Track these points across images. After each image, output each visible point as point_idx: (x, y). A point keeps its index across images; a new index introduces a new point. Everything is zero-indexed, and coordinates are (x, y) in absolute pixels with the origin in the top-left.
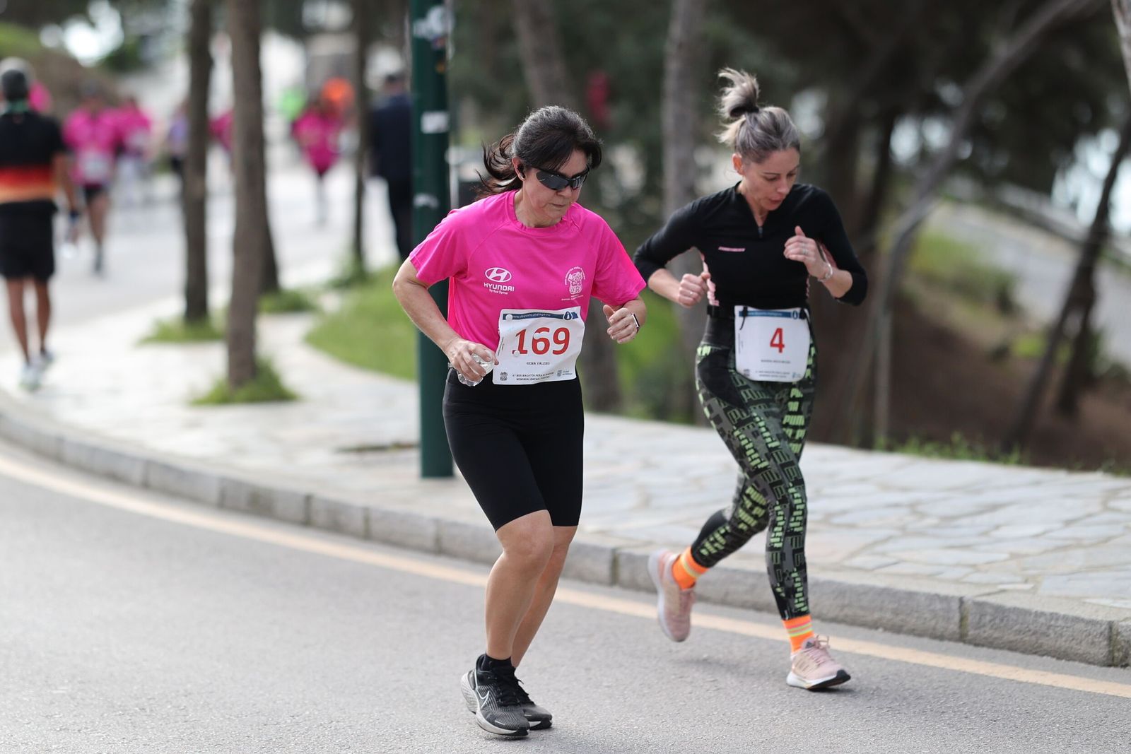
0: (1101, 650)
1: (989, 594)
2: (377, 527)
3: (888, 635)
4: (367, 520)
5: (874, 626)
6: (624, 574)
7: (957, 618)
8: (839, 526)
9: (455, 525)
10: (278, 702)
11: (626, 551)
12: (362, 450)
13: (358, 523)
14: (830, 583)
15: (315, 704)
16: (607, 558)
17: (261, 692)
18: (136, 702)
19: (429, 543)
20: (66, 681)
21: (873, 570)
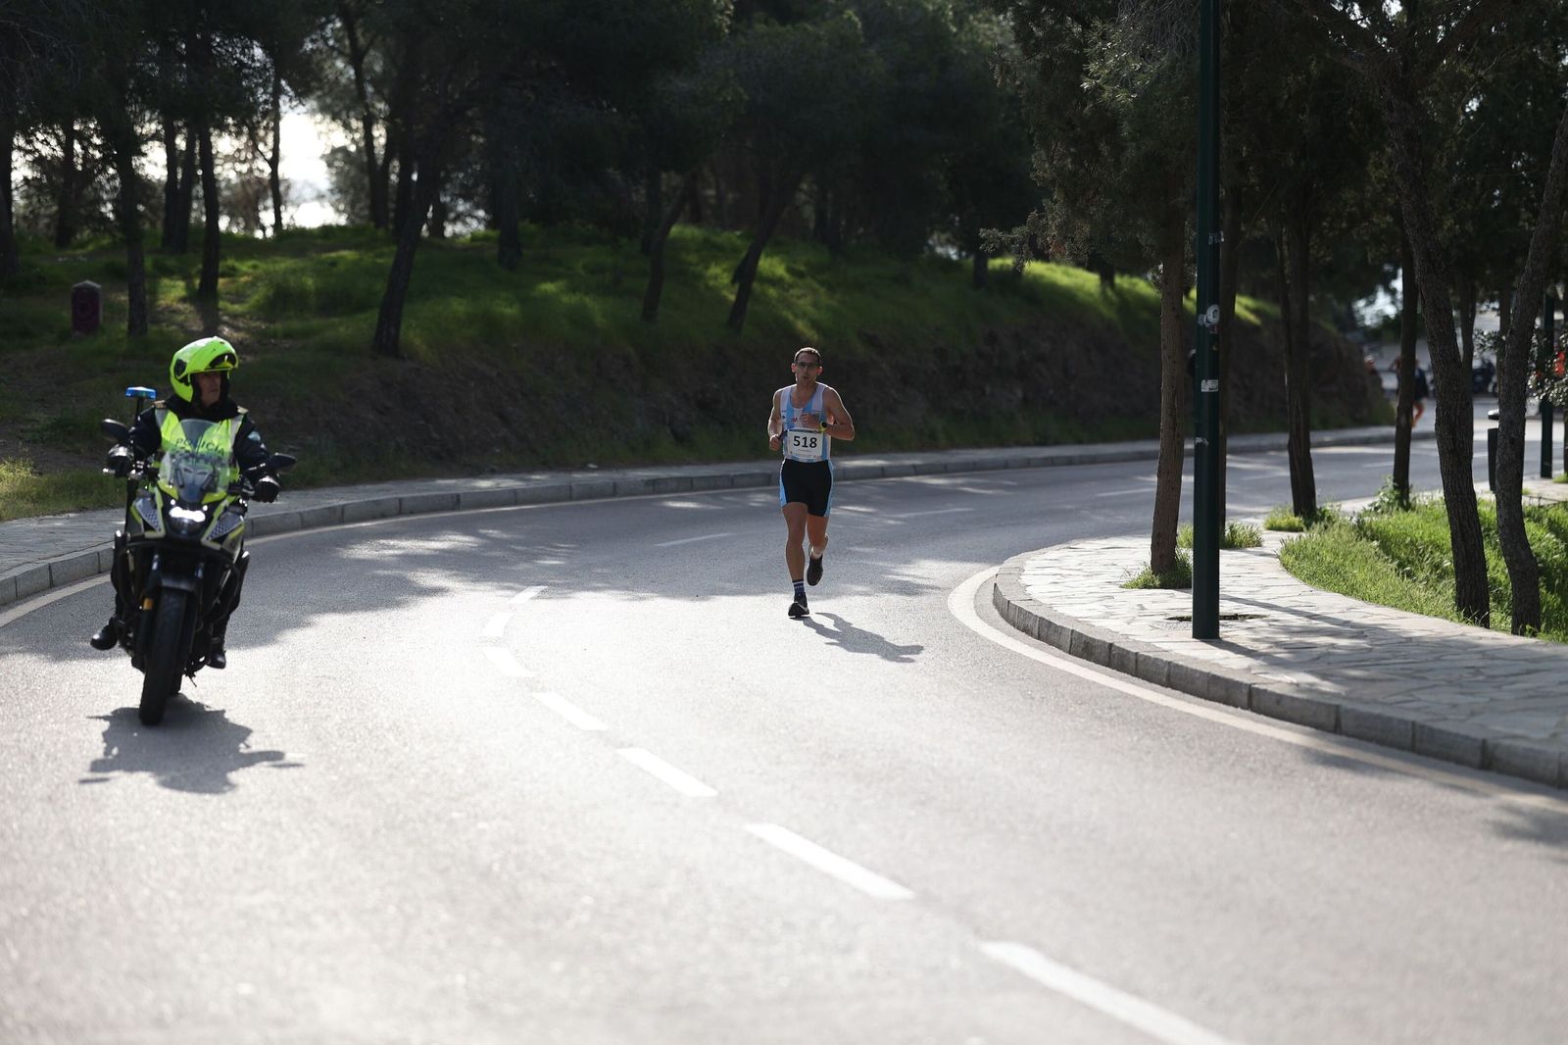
0: (1477, 759)
1: (1432, 720)
2: (1141, 667)
3: (1378, 747)
4: (1136, 661)
5: (1369, 739)
6: (1255, 703)
7: (1410, 734)
8: (1415, 678)
9: (1177, 666)
11: (1256, 686)
12: (1181, 619)
13: (1132, 665)
14: (1353, 710)
16: (1245, 691)
19: (1164, 679)
21: (1391, 704)
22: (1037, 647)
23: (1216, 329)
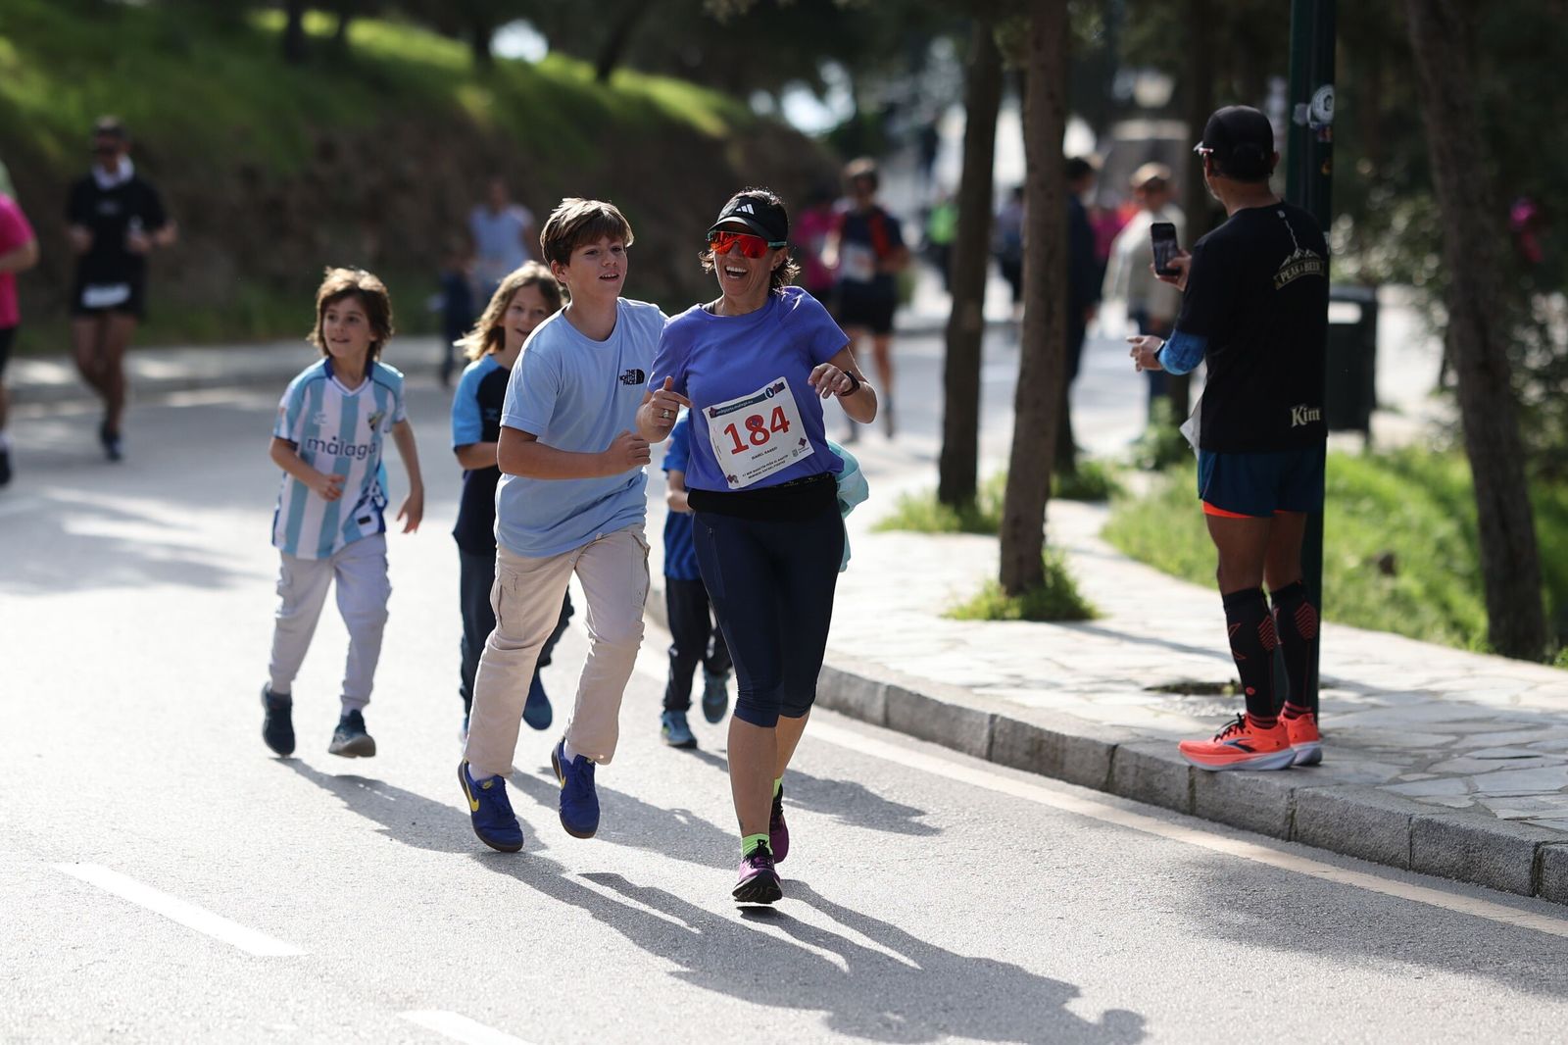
6: (1551, 880)
10: (1071, 1027)
11: (1553, 847)
12: (1186, 688)
13: (1180, 787)
15: (1123, 1032)
16: (1527, 855)
17: (1048, 1012)
18: (878, 1015)
20: (783, 981)
22: (903, 746)
23: (1328, 134)
